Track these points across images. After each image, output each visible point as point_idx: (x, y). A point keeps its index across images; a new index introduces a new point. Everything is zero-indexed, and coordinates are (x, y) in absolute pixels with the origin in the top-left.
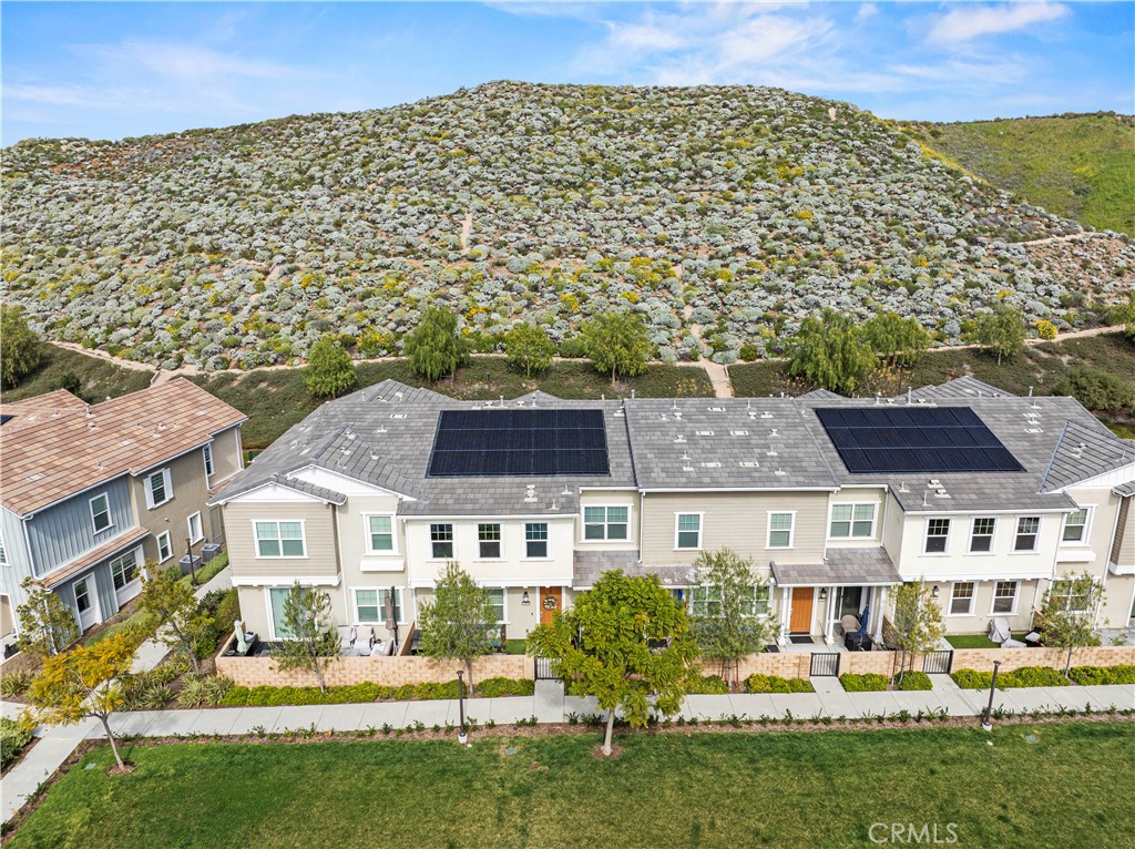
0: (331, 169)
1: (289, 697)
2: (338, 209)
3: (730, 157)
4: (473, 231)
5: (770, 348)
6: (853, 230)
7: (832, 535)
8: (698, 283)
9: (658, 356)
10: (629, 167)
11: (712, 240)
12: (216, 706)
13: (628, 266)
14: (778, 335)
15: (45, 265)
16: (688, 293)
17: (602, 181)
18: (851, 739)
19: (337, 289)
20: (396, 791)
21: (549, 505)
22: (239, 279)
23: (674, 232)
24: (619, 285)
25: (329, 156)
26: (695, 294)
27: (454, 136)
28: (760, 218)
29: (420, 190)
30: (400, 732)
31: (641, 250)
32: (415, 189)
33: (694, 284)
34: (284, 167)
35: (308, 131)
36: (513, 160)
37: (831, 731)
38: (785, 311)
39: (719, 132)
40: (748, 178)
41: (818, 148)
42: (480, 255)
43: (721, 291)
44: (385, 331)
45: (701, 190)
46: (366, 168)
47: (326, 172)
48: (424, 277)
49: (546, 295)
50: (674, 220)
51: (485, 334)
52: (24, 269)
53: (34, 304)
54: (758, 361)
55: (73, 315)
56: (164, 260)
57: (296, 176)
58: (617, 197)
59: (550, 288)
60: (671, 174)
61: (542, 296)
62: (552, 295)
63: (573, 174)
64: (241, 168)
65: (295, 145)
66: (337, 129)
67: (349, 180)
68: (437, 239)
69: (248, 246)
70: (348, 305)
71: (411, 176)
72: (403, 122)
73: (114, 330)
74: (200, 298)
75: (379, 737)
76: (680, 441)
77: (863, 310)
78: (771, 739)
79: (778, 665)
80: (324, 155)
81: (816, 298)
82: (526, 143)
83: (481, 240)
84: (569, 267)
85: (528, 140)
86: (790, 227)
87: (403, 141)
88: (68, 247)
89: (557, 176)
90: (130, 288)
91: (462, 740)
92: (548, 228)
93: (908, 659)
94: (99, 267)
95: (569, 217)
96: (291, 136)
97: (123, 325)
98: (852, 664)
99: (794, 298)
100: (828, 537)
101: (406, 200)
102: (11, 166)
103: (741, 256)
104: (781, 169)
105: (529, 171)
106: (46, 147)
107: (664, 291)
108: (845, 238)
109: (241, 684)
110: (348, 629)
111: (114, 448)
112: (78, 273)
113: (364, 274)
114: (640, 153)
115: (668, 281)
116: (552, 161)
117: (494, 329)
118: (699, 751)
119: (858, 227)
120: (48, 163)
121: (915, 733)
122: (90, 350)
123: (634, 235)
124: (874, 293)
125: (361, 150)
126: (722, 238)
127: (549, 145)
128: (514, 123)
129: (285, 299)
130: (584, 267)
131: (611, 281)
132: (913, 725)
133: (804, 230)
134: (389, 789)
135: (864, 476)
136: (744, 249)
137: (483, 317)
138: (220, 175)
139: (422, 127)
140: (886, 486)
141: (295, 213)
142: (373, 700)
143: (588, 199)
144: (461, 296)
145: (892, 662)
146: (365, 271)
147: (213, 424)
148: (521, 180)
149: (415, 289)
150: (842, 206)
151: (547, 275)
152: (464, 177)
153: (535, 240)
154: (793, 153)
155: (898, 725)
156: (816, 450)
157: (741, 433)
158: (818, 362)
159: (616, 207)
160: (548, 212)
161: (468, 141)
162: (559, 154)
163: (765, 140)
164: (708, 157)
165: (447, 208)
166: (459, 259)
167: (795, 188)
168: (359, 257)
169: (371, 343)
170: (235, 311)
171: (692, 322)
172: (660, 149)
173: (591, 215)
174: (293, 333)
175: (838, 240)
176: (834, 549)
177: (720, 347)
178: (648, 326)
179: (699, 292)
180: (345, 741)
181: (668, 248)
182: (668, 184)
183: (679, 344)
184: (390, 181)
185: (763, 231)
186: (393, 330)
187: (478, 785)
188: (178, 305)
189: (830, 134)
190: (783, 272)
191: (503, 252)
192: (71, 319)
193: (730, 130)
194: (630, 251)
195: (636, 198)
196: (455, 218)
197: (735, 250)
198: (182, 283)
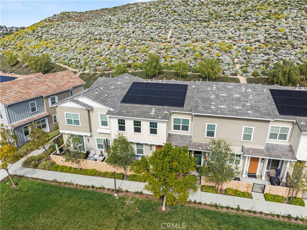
0: (135, 17)
1: (69, 170)
2: (134, 28)
3: (258, 12)
4: (172, 34)
5: (263, 73)
6: (299, 35)
7: (270, 138)
8: (241, 51)
9: (224, 73)
10: (224, 16)
11: (248, 38)
12: (48, 170)
13: (218, 45)
14: (266, 69)
15: (59, 43)
16: (237, 54)
17: (214, 20)
18: (264, 222)
19: (129, 50)
20: (87, 210)
21: (158, 116)
22: (104, 47)
23: (235, 35)
24: (214, 51)
25: (136, 14)
26: (239, 54)
27: (171, 7)
28: (266, 31)
29: (159, 23)
30: (97, 188)
31: (223, 41)
32: (157, 23)
33: (239, 51)
34: (123, 17)
35: (132, 8)
36: (187, 14)
37: (255, 217)
38: (270, 61)
39: (256, 5)
40: (264, 19)
41: (290, 9)
42: (172, 41)
43: (248, 54)
44: (140, 62)
45: (247, 22)
46: (145, 17)
47: (134, 18)
48: (154, 47)
49: (190, 53)
50: (236, 31)
51: (169, 64)
52: (54, 45)
53: (55, 53)
54: (258, 77)
55: (62, 56)
56: (87, 42)
57: (126, 20)
58: (218, 24)
59: (192, 51)
60: (237, 18)
61: (189, 54)
62: (192, 54)
63: (205, 18)
64: (112, 18)
65: (127, 11)
66: (139, 7)
67: (139, 20)
68: (160, 36)
69: (108, 38)
70: (131, 55)
71: (157, 19)
72: (158, 4)
73: (71, 60)
74: (93, 52)
75: (90, 189)
76: (213, 97)
77: (299, 62)
78: (229, 216)
79: (239, 186)
80: (134, 14)
81: (282, 57)
82: (193, 9)
83: (174, 37)
84: (199, 45)
85: (193, 8)
86: (276, 34)
87: (156, 9)
88: (66, 39)
89: (200, 18)
90: (77, 49)
91: (116, 195)
92: (195, 34)
93: (295, 192)
94: (71, 44)
95: (202, 30)
96: (127, 9)
97: (73, 59)
98: (270, 190)
99: (274, 57)
100: (268, 139)
101: (153, 25)
102: (58, 19)
103: (257, 43)
104: (276, 16)
105: (192, 17)
106: (66, 14)
107: (229, 53)
108: (296, 38)
109: (58, 164)
110: (93, 151)
111: (40, 88)
112: (66, 45)
113: (137, 46)
114: (228, 11)
115: (231, 50)
116: (199, 14)
117: (173, 63)
118: (198, 216)
119: (301, 34)
120: (66, 18)
121: (294, 226)
122: (64, 65)
123: (222, 36)
124: (304, 56)
125: (144, 12)
126: (251, 37)
127: (199, 9)
128: (190, 3)
129: (115, 53)
130: (204, 45)
131: (212, 50)
132: (293, 221)
133: (281, 35)
134: (85, 209)
135: (286, 116)
136: (259, 41)
137: (170, 59)
138: (107, 20)
139: (162, 5)
140: (295, 121)
141: (122, 29)
142: (94, 175)
143: (209, 25)
144: (164, 53)
145: (288, 192)
146: (138, 45)
147: (74, 84)
148: (189, 20)
149: (151, 51)
150: (296, 27)
151: (192, 47)
152: (172, 19)
153: (190, 37)
154: (281, 10)
155: (286, 220)
156: (267, 104)
157: (238, 96)
158: (279, 77)
159: (217, 27)
160: (195, 29)
161: (175, 9)
162: (202, 12)
163: (271, 7)
164: (251, 12)
165: (165, 27)
166: (165, 42)
167: (280, 21)
168: (137, 41)
169: (135, 66)
170: (101, 56)
171: (237, 63)
172: (235, 10)
173: (209, 30)
174: (115, 62)
175: (293, 39)
176: (269, 144)
177: (245, 72)
178: (222, 64)
179: (241, 54)
180: (79, 188)
181: (233, 40)
182: (236, 21)
183: (231, 70)
184: (151, 20)
185: (266, 35)
186: (143, 62)
187: (114, 213)
188: (88, 54)
189: (296, 4)
190: (271, 48)
191: (179, 40)
192: (62, 57)
193: (259, 4)
194: (220, 41)
195: (224, 25)
196: (167, 30)
197: (255, 41)
198: (90, 48)
